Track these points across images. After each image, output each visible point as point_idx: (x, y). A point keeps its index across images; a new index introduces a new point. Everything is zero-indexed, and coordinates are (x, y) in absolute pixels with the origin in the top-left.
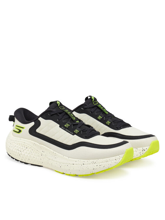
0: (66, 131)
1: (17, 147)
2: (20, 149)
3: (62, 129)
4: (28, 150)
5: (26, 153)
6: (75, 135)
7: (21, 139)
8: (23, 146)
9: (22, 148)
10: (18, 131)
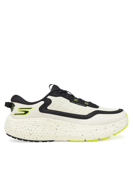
0: (77, 104)
1: (27, 127)
2: (30, 129)
3: (73, 103)
4: (40, 128)
5: (39, 131)
6: (87, 107)
7: (29, 119)
8: (34, 125)
9: (33, 127)
10: (24, 113)
